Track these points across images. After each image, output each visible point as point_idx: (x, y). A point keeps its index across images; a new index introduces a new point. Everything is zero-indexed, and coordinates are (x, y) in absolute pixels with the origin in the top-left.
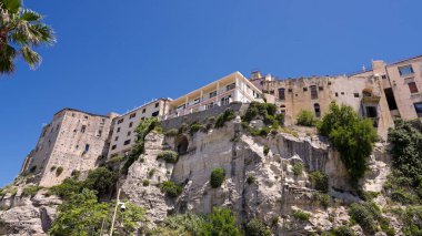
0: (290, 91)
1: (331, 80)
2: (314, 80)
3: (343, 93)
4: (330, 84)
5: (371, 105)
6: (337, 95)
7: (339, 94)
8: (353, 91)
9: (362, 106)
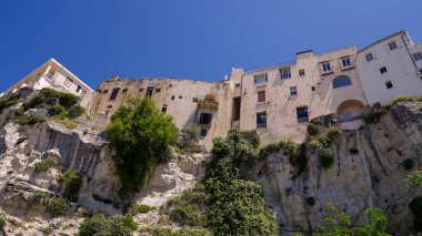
0: (125, 91)
1: (173, 82)
2: (155, 81)
3: (181, 97)
4: (171, 86)
5: (207, 111)
6: (173, 98)
7: (177, 98)
8: (193, 96)
9: (197, 112)
